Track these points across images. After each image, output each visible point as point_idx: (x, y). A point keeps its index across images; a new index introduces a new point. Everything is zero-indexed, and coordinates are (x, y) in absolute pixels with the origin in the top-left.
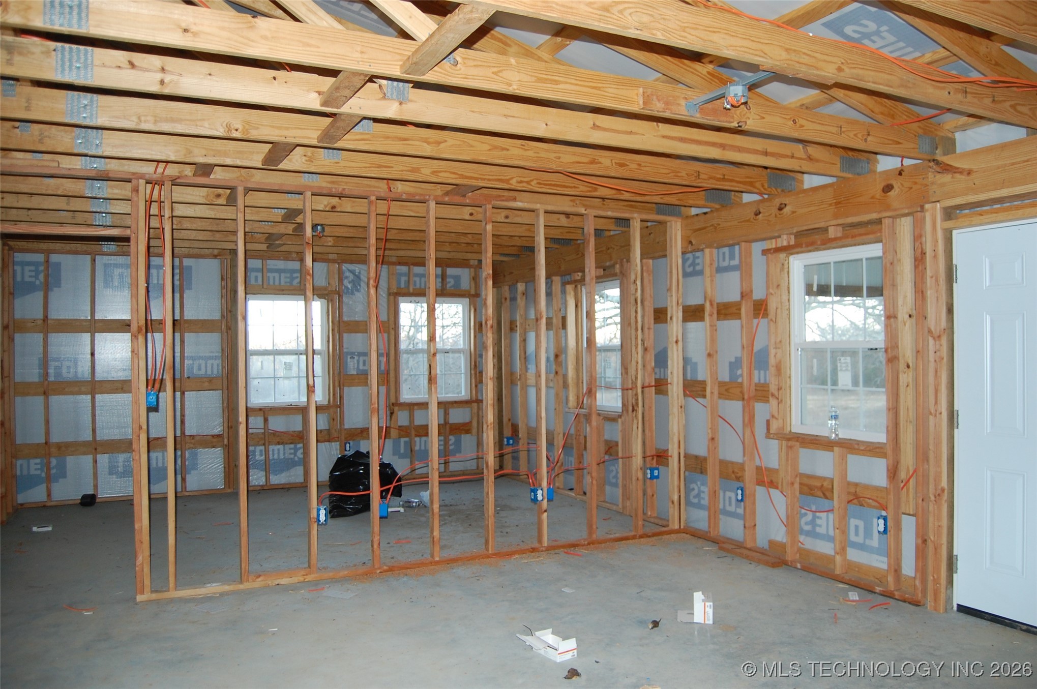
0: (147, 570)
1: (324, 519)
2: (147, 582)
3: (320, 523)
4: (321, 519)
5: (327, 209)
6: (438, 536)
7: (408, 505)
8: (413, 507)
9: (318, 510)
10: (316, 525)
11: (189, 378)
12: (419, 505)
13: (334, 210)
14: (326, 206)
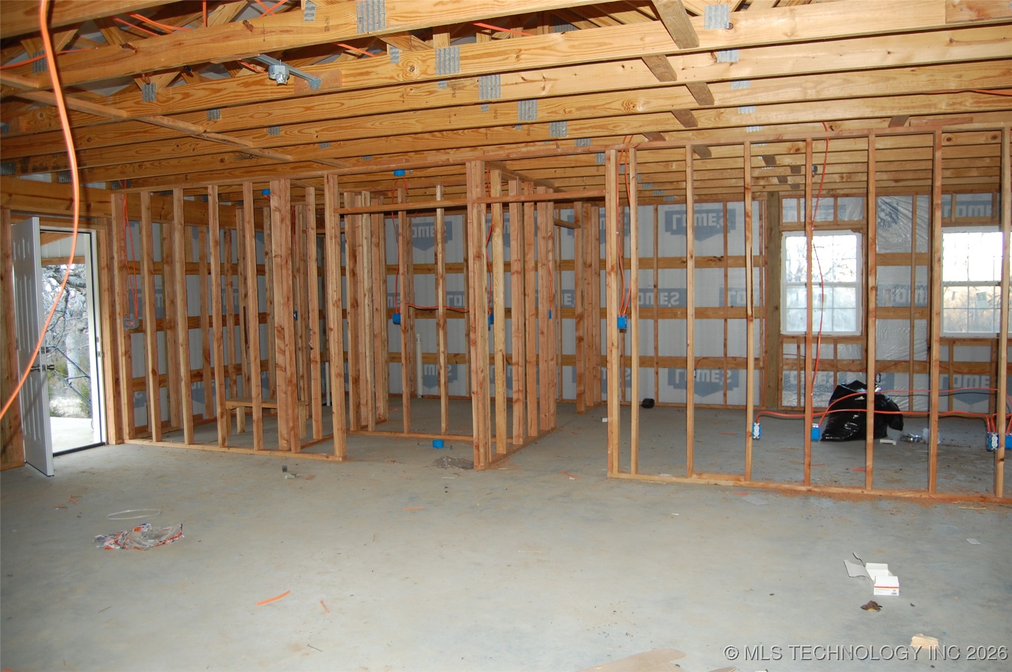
0: (615, 455)
1: (758, 434)
2: (616, 464)
3: (755, 437)
4: (755, 434)
5: (792, 152)
6: (871, 467)
7: (905, 439)
8: (910, 442)
9: (754, 426)
10: (751, 439)
11: (732, 307)
12: (918, 441)
13: (798, 152)
14: (790, 149)
